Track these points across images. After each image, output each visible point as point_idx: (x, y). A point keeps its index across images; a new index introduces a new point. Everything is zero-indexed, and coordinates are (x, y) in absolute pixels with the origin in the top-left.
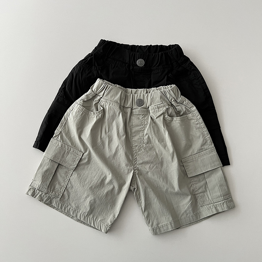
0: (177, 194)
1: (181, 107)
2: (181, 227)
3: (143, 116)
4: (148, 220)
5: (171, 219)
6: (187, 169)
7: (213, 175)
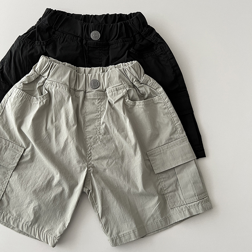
0: (141, 194)
1: (145, 89)
2: (147, 235)
3: (99, 101)
4: (106, 228)
5: (134, 226)
6: (154, 163)
7: (185, 170)
